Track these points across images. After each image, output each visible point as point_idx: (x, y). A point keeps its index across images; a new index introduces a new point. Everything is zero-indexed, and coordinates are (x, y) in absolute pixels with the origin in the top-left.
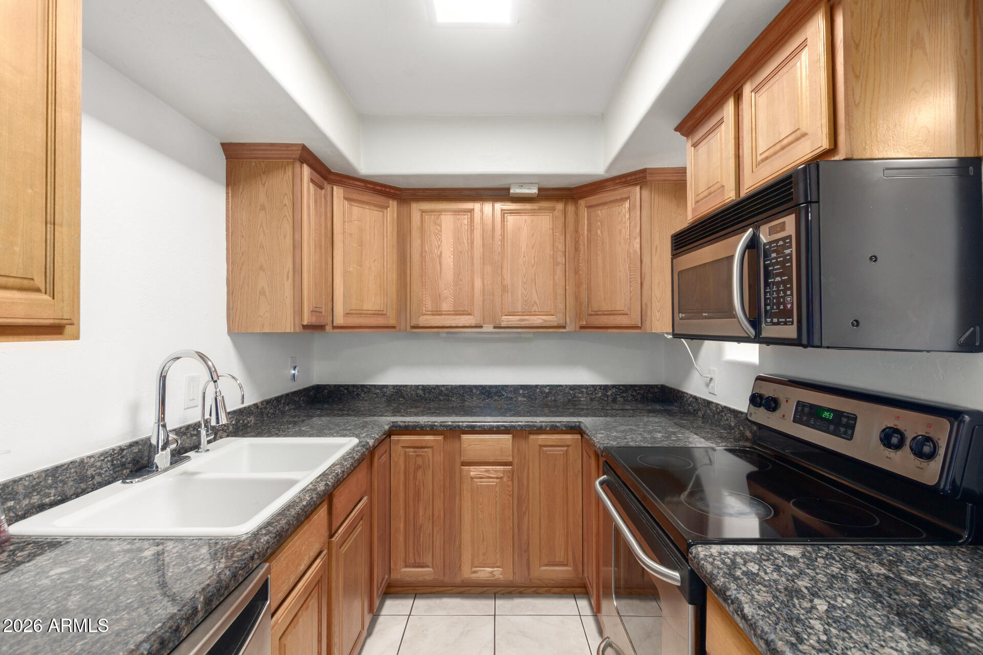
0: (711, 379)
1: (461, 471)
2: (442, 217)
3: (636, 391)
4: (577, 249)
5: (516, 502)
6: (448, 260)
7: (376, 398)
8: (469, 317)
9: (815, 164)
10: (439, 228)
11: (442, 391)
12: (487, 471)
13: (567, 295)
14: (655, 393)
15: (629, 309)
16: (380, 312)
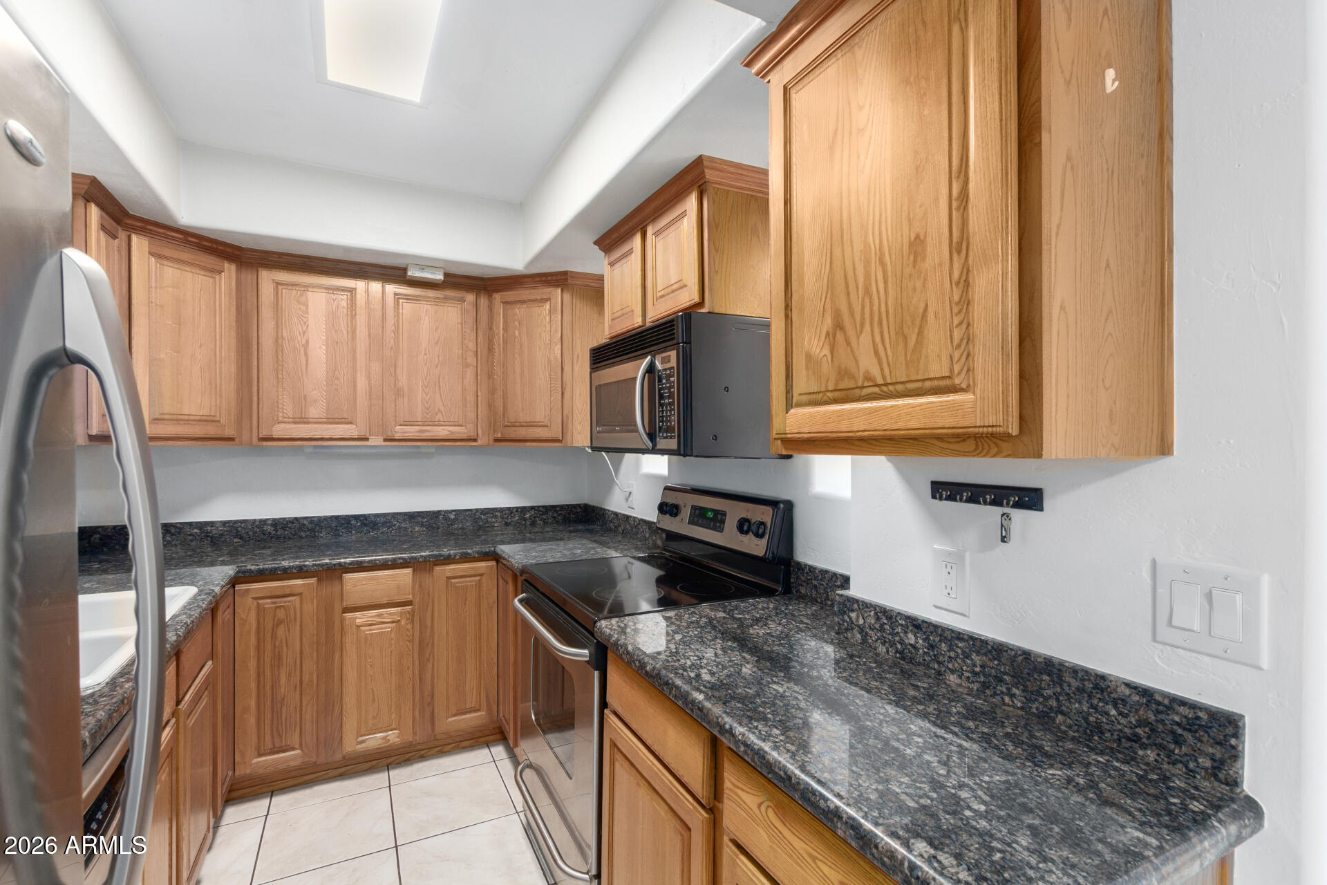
0: (630, 493)
1: (343, 620)
2: (309, 294)
3: (557, 512)
4: (490, 349)
5: (417, 649)
6: (318, 351)
7: (192, 541)
8: (349, 426)
9: (688, 314)
10: (303, 308)
11: (304, 525)
12: (379, 615)
13: (479, 402)
14: (578, 513)
15: (550, 420)
16: (211, 418)
